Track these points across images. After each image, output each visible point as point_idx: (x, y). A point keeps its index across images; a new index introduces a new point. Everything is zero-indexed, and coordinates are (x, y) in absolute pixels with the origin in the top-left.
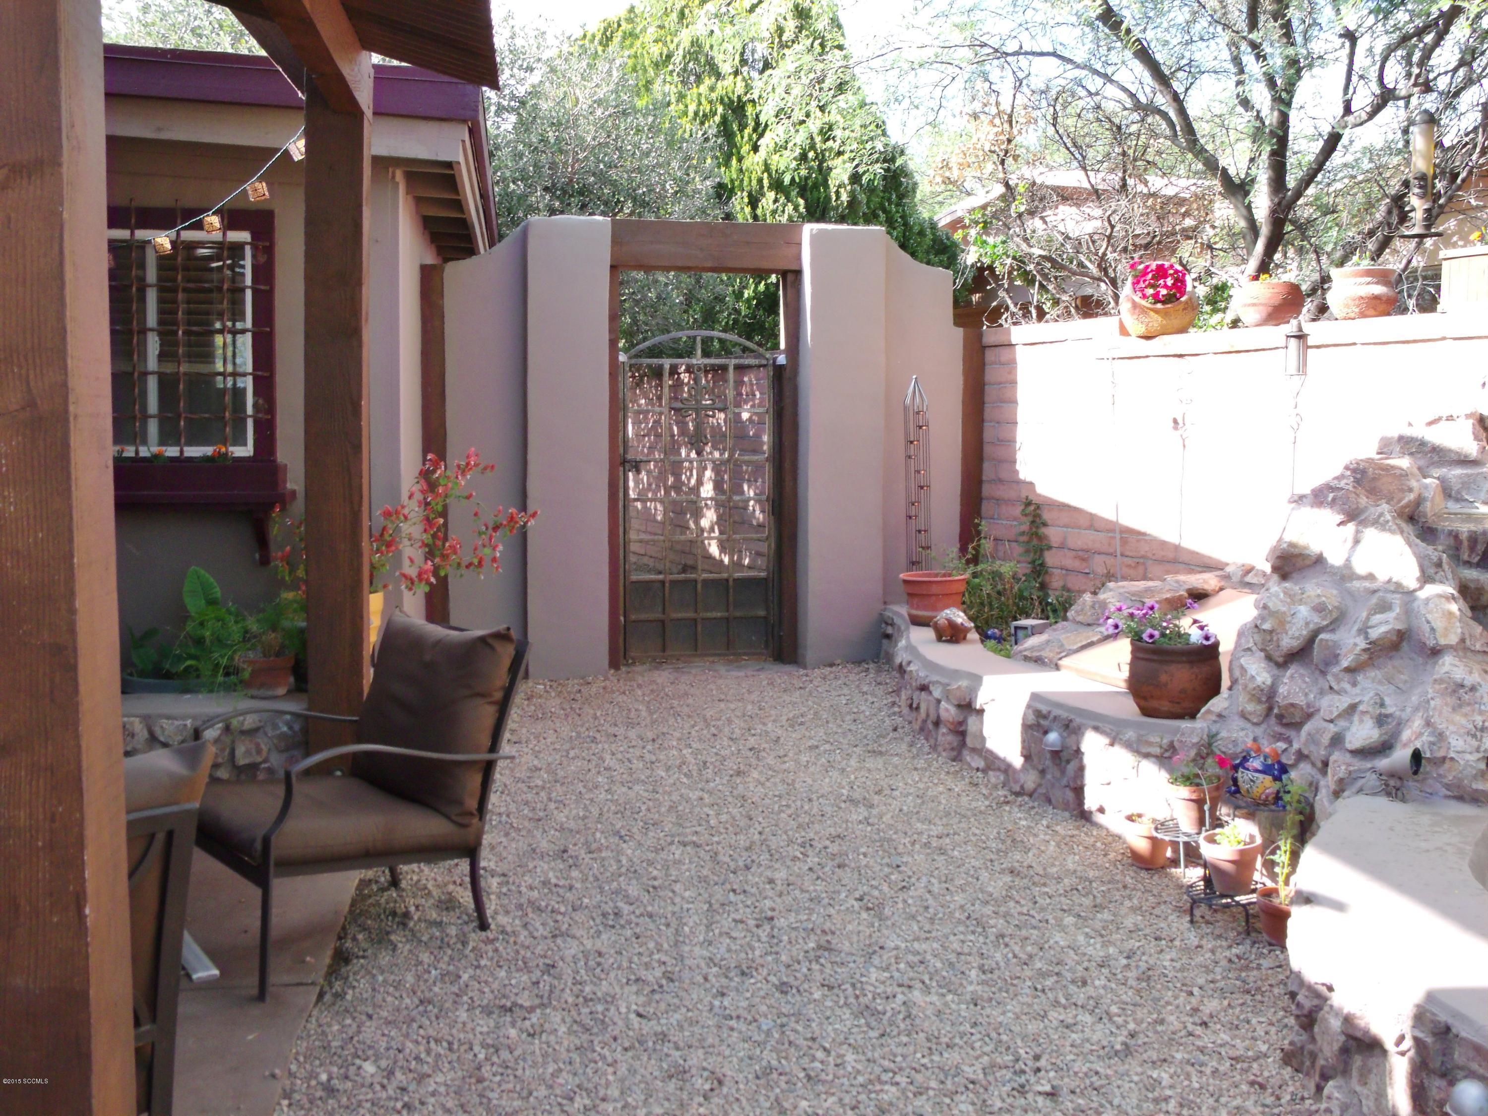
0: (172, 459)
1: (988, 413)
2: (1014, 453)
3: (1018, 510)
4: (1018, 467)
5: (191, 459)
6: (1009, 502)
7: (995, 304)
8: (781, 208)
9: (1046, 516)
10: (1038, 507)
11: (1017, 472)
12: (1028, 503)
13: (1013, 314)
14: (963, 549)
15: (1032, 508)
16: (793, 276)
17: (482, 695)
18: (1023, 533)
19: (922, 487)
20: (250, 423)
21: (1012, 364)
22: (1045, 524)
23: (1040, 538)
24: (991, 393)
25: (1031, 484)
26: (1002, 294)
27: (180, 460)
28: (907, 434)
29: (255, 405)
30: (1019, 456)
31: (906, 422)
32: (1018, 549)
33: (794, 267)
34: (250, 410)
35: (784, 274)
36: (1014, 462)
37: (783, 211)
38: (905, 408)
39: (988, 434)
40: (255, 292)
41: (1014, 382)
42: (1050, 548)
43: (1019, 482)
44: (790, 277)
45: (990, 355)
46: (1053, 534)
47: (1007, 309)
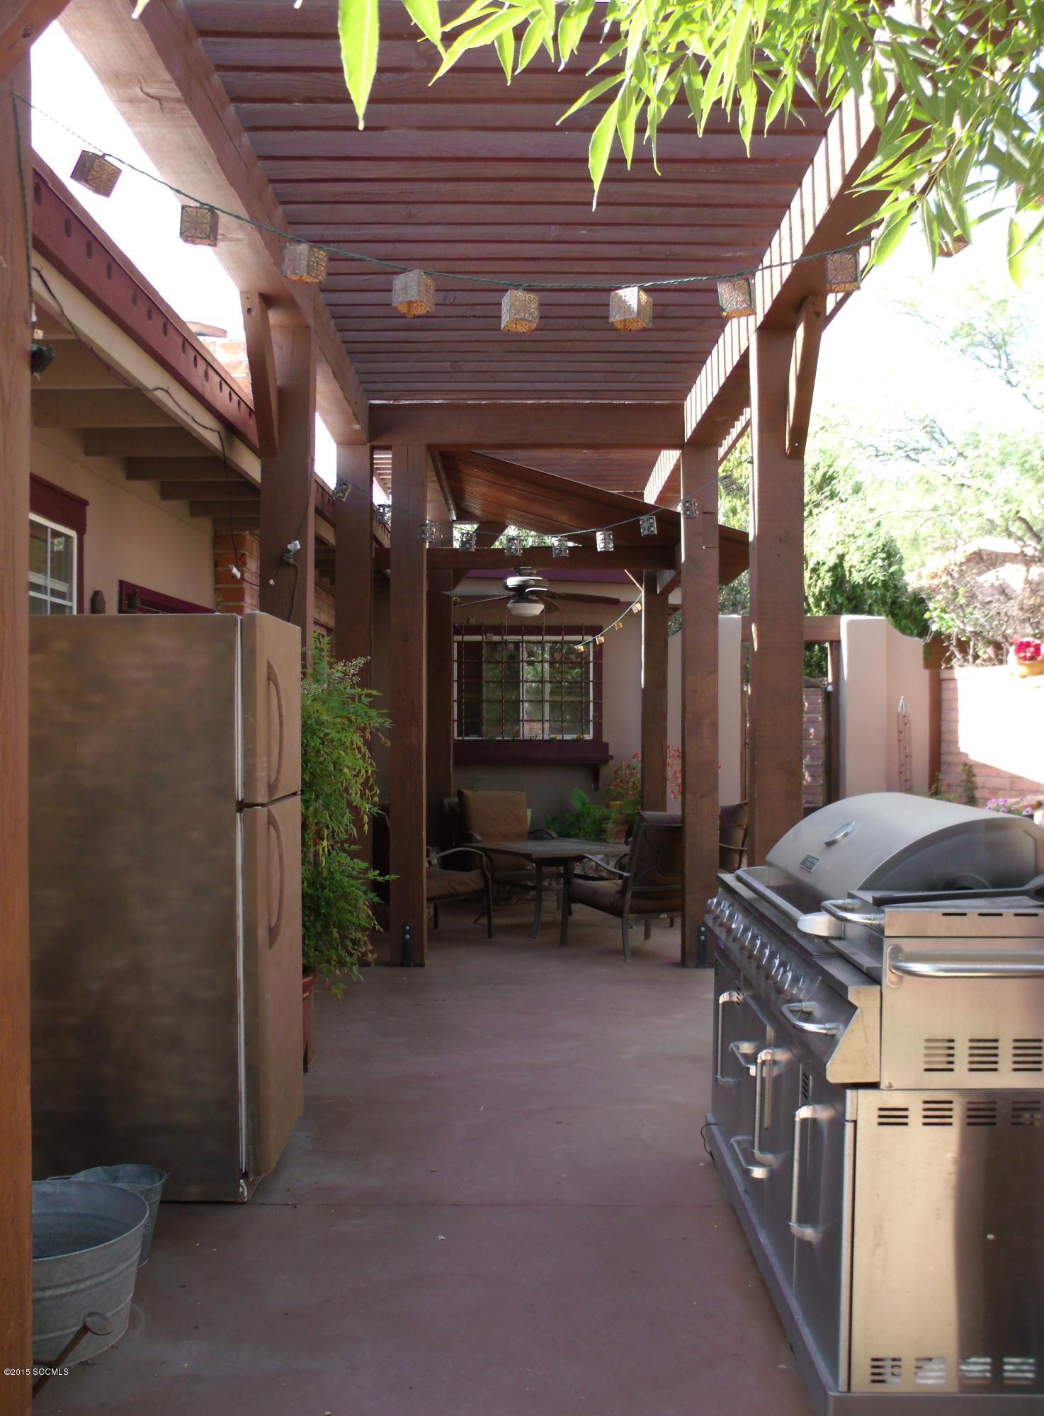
0: (559, 740)
1: (944, 715)
2: (957, 737)
3: (960, 769)
4: (959, 745)
5: (567, 741)
6: (956, 764)
7: (948, 654)
8: (814, 583)
9: (975, 771)
10: (971, 767)
11: (959, 748)
12: (966, 765)
13: (959, 660)
14: (930, 787)
15: (967, 767)
16: (836, 644)
17: (739, 826)
18: (963, 781)
19: (907, 756)
20: (591, 724)
21: (955, 689)
22: (974, 776)
23: (972, 783)
24: (945, 705)
25: (966, 755)
26: (952, 648)
27: (563, 741)
28: (899, 727)
29: (594, 716)
30: (960, 740)
31: (898, 722)
32: (961, 790)
33: (836, 639)
34: (591, 718)
35: (831, 643)
36: (957, 742)
37: (816, 585)
38: (898, 714)
39: (944, 727)
40: (594, 664)
41: (956, 700)
42: (977, 788)
43: (961, 754)
44: (834, 644)
45: (944, 685)
46: (979, 780)
47: (955, 657)
